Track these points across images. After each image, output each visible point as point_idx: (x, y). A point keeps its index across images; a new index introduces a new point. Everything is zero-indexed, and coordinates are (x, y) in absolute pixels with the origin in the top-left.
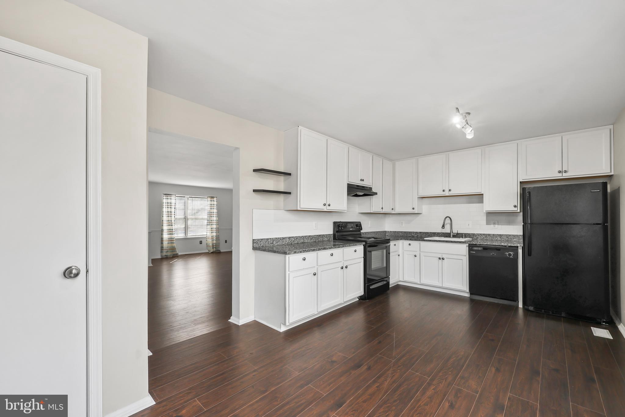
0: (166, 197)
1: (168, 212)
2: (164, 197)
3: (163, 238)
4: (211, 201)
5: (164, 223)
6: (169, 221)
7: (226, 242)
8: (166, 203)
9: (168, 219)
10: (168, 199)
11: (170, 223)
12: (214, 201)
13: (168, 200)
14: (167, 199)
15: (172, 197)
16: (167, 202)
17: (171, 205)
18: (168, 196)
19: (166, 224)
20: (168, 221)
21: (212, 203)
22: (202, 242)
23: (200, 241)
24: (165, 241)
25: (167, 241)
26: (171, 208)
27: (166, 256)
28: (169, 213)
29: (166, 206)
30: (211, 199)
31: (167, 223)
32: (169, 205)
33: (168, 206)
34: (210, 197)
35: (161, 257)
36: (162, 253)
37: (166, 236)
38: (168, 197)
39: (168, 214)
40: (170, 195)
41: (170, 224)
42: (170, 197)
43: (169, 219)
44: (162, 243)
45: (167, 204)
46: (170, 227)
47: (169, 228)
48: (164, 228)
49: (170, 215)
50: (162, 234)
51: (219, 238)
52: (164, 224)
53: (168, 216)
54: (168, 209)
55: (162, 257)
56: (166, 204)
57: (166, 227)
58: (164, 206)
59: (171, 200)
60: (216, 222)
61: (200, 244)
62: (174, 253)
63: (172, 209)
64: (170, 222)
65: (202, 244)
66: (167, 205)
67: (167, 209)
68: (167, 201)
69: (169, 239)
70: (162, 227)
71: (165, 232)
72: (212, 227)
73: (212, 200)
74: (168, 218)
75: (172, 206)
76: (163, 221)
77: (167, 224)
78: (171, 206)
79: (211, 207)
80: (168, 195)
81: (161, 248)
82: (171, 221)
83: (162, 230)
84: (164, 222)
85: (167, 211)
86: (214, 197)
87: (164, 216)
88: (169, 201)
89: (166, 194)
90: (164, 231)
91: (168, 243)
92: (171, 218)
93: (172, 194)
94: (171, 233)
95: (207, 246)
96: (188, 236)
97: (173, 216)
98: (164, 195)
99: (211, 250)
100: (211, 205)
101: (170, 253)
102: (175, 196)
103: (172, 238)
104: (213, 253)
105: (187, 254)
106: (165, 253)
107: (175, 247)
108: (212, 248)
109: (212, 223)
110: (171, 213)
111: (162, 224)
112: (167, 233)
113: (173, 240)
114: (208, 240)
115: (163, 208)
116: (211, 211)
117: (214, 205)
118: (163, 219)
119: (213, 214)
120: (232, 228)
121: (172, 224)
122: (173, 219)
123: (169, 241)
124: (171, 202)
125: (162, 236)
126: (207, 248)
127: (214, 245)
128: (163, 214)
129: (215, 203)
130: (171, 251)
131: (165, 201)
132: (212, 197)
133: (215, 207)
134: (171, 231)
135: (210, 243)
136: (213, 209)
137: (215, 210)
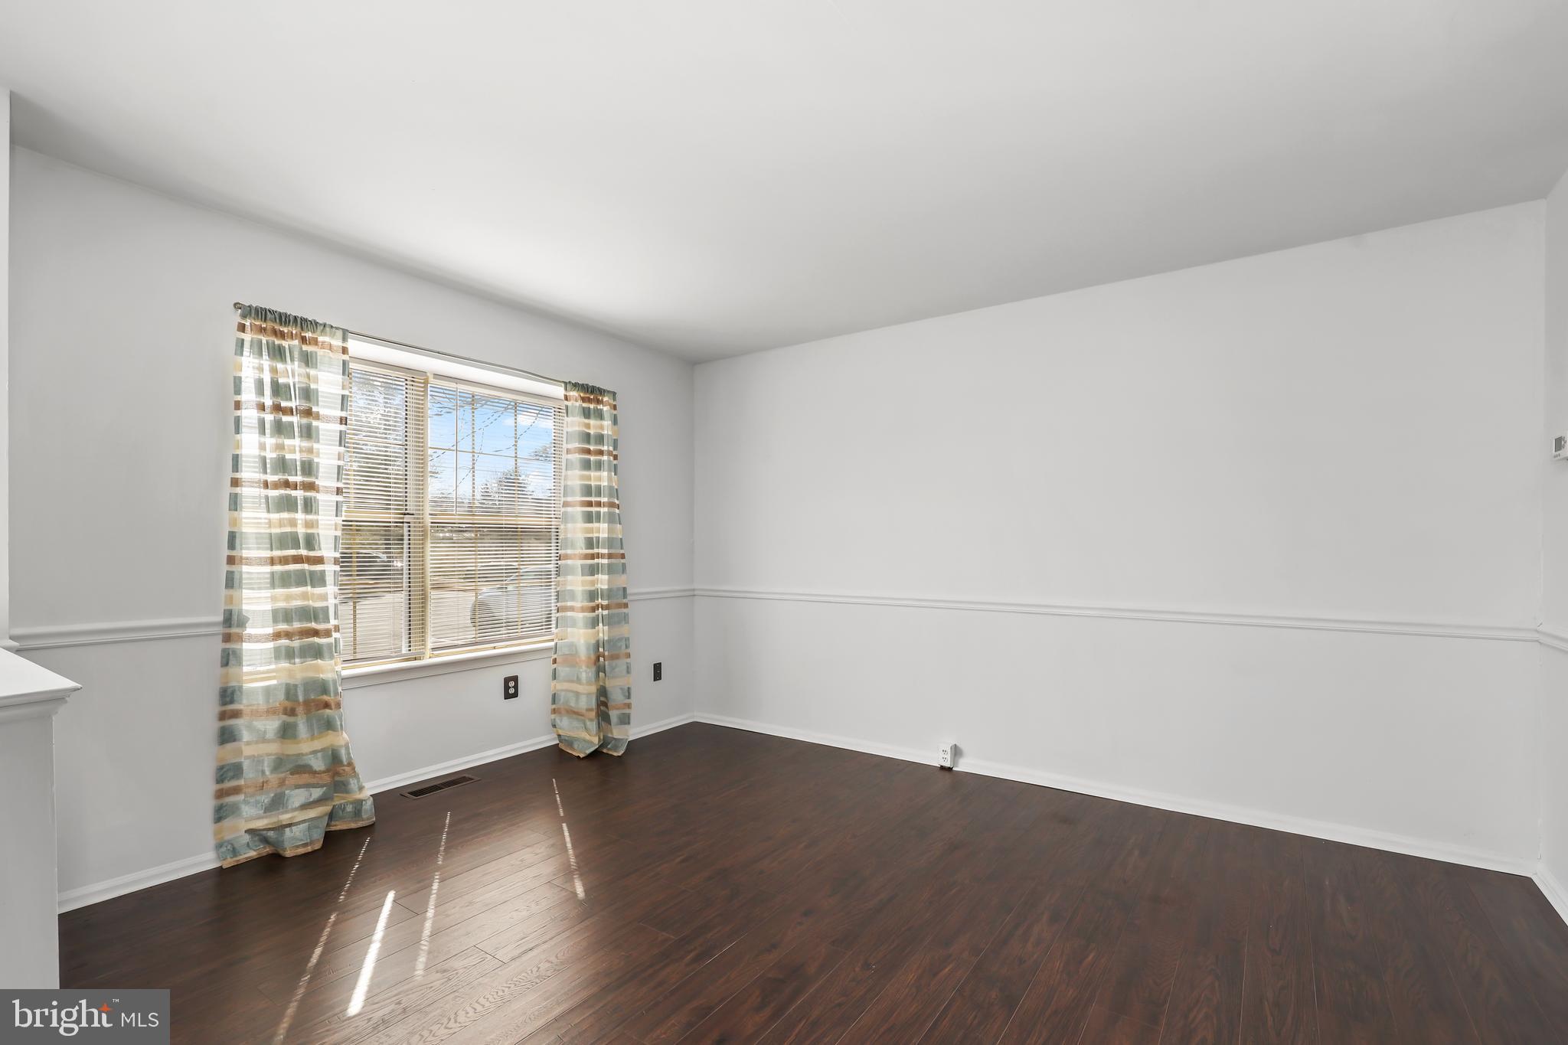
0: (263, 340)
1: (282, 466)
2: (247, 338)
4: (586, 413)
5: (249, 561)
6: (289, 540)
7: (657, 672)
8: (260, 385)
9: (281, 524)
10: (283, 360)
11: (298, 559)
12: (600, 415)
13: (280, 366)
14: (278, 353)
15: (315, 342)
16: (275, 384)
17: (307, 413)
18: (282, 335)
19: (268, 569)
20: (282, 547)
21: (594, 426)
22: (516, 687)
23: (506, 680)
24: (255, 714)
25: (271, 712)
26: (308, 433)
27: (263, 840)
28: (292, 479)
29: (269, 418)
30: (583, 400)
31: (272, 561)
32: (289, 411)
33: (286, 419)
34: (576, 386)
35: (219, 858)
36: (226, 823)
37: (262, 671)
38: (285, 344)
39: (287, 484)
40: (303, 323)
41: (306, 566)
42: (296, 344)
43: (292, 523)
44: (226, 736)
45: (275, 393)
46: (305, 596)
47: (288, 598)
48: (245, 607)
49: (299, 494)
50: (229, 658)
51: (628, 656)
52: (246, 569)
53: (285, 504)
54: (288, 442)
55: (227, 864)
56: (260, 393)
57: (267, 593)
58: (250, 414)
59: (312, 372)
60: (610, 556)
61: (508, 696)
62: (340, 801)
63: (316, 446)
64: (303, 552)
65: (515, 695)
66: (277, 408)
67: (270, 441)
68: (274, 370)
69: (290, 691)
70: (230, 599)
71: (258, 639)
72: (591, 583)
73: (592, 406)
74: (285, 515)
75: (317, 417)
76: (232, 545)
77: (278, 568)
78: (315, 423)
79: (588, 452)
80: (284, 319)
81: (220, 780)
82: (310, 542)
83: (231, 624)
84: (245, 553)
85: (271, 455)
86: (602, 392)
87: (246, 503)
88: (292, 373)
89: (262, 313)
90: (242, 623)
91: (287, 732)
92: (310, 517)
93: (316, 323)
94: (311, 639)
95: (554, 711)
96: (428, 652)
97: (325, 500)
98: (244, 316)
99: (588, 737)
100: (587, 438)
101: (304, 807)
102: (344, 339)
103: (323, 687)
104: (596, 755)
105: (421, 791)
106: (259, 818)
107: (343, 752)
108: (593, 726)
109: (592, 557)
110: (307, 479)
111: (225, 568)
112: (271, 645)
113: (325, 698)
114: (563, 671)
115: (238, 431)
116: (589, 478)
117: (600, 439)
118: (234, 522)
119: (598, 499)
120: (694, 590)
121: (318, 568)
122: (327, 526)
123: (291, 712)
124: (313, 386)
125: (232, 670)
126: (554, 726)
127: (602, 699)
128: (235, 483)
129: (606, 427)
130: (317, 793)
131: (252, 368)
132: (591, 393)
133: (605, 458)
134: (314, 625)
135: (580, 688)
136: (599, 466)
137: (605, 474)
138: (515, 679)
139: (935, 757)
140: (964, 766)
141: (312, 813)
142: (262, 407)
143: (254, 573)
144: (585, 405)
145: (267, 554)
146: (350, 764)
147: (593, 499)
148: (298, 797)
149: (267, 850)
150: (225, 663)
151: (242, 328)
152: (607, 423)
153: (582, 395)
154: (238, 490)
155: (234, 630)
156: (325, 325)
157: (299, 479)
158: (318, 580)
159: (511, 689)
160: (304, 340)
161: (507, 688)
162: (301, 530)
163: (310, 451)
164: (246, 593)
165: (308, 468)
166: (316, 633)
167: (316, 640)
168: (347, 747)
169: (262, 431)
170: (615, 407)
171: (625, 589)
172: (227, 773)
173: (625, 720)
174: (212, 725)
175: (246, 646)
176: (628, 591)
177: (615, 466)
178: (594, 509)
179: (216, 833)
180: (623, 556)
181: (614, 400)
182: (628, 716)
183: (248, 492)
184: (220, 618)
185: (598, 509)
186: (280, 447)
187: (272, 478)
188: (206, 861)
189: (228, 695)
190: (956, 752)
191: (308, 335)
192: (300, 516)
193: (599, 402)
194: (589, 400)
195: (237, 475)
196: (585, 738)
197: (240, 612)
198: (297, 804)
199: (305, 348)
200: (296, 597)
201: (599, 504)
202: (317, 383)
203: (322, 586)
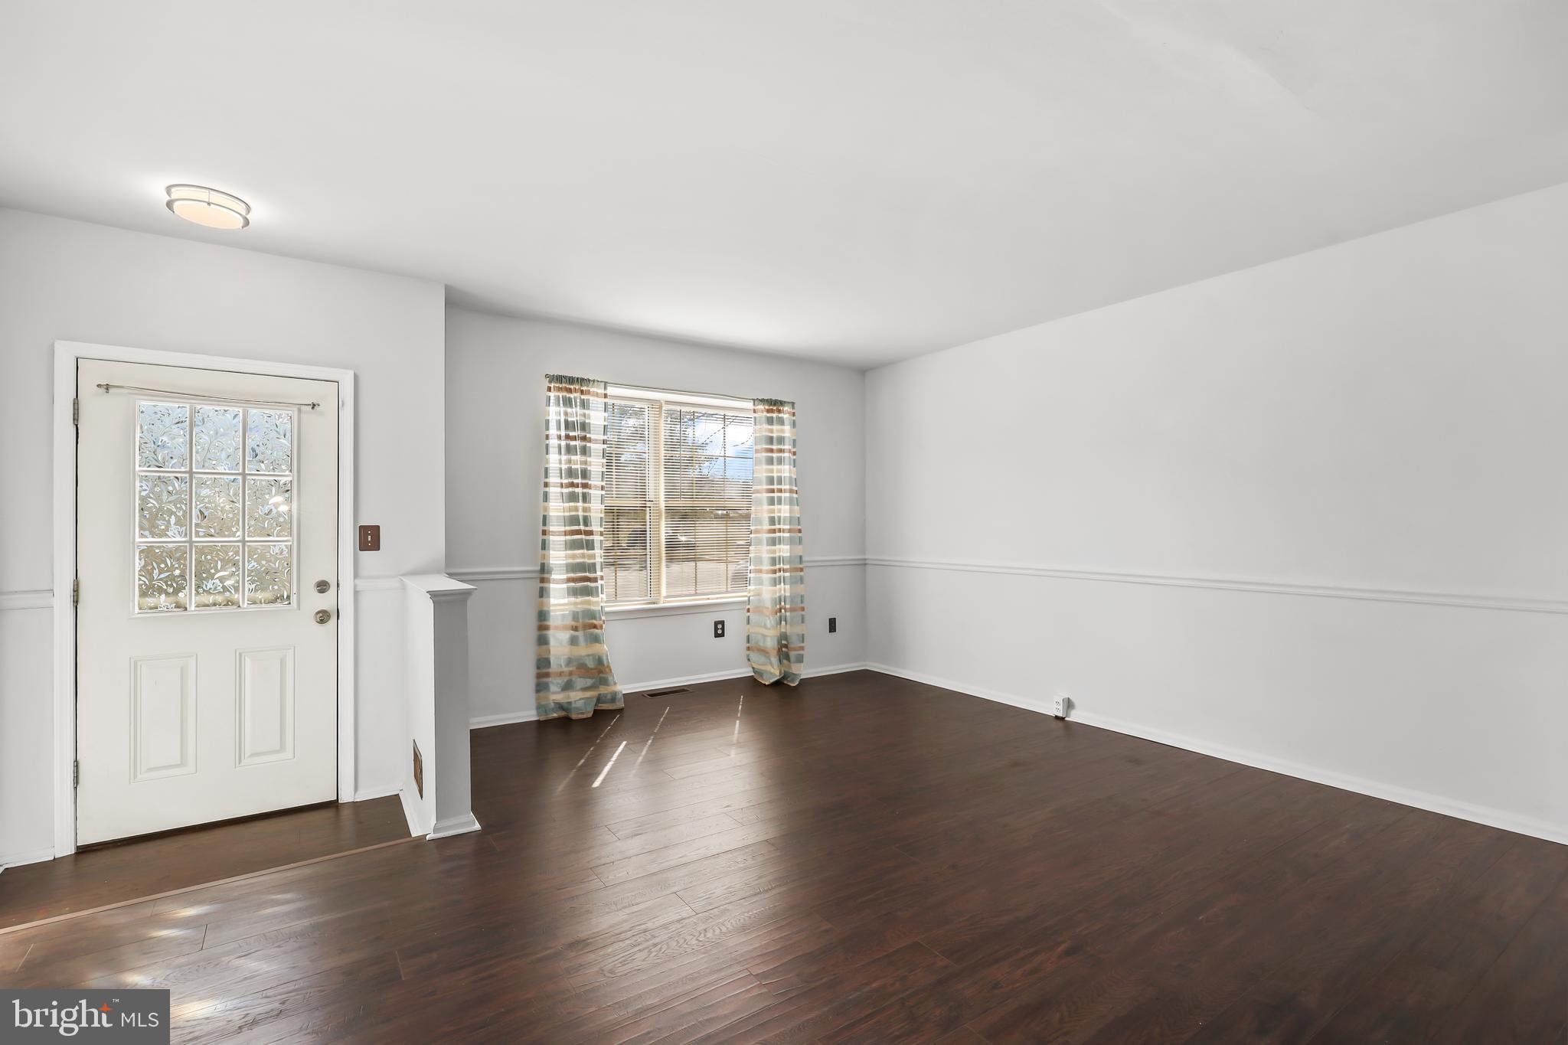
0: (561, 395)
1: (571, 473)
2: (552, 394)
3: (549, 612)
4: (770, 421)
5: (554, 533)
6: (575, 520)
7: (832, 625)
8: (559, 422)
9: (570, 510)
10: (571, 406)
11: (579, 532)
12: (781, 422)
13: (569, 410)
14: (568, 402)
15: (588, 392)
16: (566, 422)
17: (584, 438)
18: (570, 391)
19: (563, 538)
20: (571, 524)
21: (776, 430)
22: (723, 629)
23: (716, 623)
24: (557, 628)
25: (565, 628)
26: (585, 451)
27: (560, 706)
28: (575, 481)
29: (563, 443)
30: (768, 411)
31: (566, 533)
32: (574, 438)
33: (573, 443)
34: (762, 401)
35: (539, 714)
36: (542, 694)
37: (560, 602)
38: (572, 396)
39: (572, 485)
40: (582, 381)
41: (583, 537)
42: (577, 395)
43: (576, 509)
44: (542, 641)
45: (567, 427)
46: (583, 557)
47: (574, 556)
48: (551, 562)
49: (579, 490)
50: (543, 593)
51: (803, 609)
52: (552, 538)
53: (573, 497)
54: (573, 458)
55: (543, 718)
56: (559, 428)
57: (563, 553)
58: (553, 442)
59: (587, 412)
60: (790, 531)
61: (717, 635)
62: (603, 690)
63: (589, 459)
64: (582, 527)
65: (722, 635)
66: (568, 437)
67: (564, 458)
68: (566, 414)
69: (575, 616)
70: (544, 557)
71: (558, 581)
72: (774, 552)
73: (774, 415)
74: (572, 504)
75: (590, 440)
76: (544, 524)
77: (569, 538)
78: (588, 445)
79: (771, 451)
80: (571, 380)
81: (538, 668)
82: (586, 521)
83: (543, 572)
84: (552, 529)
85: (564, 467)
86: (782, 403)
87: (551, 497)
88: (575, 414)
89: (559, 379)
90: (550, 572)
91: (573, 641)
92: (586, 505)
93: (589, 380)
94: (586, 583)
95: (748, 649)
96: (662, 599)
97: (595, 493)
98: (550, 382)
99: (772, 670)
100: (771, 440)
101: (584, 689)
102: (605, 388)
103: (592, 615)
104: (778, 684)
105: (654, 694)
106: (558, 693)
107: (605, 658)
108: (775, 660)
109: (774, 531)
110: (584, 481)
111: (541, 537)
112: (565, 586)
113: (595, 622)
114: (753, 617)
115: (547, 453)
116: (772, 471)
117: (781, 440)
118: (546, 509)
119: (779, 487)
120: (865, 559)
121: (591, 537)
122: (596, 510)
123: (575, 629)
124: (587, 421)
125: (545, 600)
126: (749, 660)
127: (783, 642)
128: (546, 485)
129: (787, 431)
130: (589, 682)
131: (555, 413)
132: (775, 404)
133: (787, 455)
134: (587, 574)
135: (765, 632)
136: (780, 461)
137: (787, 467)
138: (722, 623)
139: (1051, 708)
140: (1074, 717)
141: (588, 694)
142: (559, 437)
143: (556, 540)
144: (769, 415)
145: (563, 529)
146: (608, 666)
147: (775, 487)
148: (580, 682)
149: (562, 714)
150: (541, 596)
151: (549, 389)
152: (787, 428)
153: (767, 407)
154: (547, 489)
155: (546, 576)
156: (594, 381)
157: (579, 481)
158: (590, 545)
159: (719, 630)
160: (582, 392)
161: (716, 629)
162: (581, 514)
163: (585, 463)
164: (551, 552)
165: (585, 474)
166: (588, 579)
167: (589, 583)
168: (607, 656)
169: (560, 453)
170: (794, 414)
171: (801, 557)
172: (543, 664)
173: (800, 659)
174: (532, 633)
175: (552, 585)
176: (804, 559)
177: (794, 460)
178: (776, 495)
179: (538, 699)
180: (800, 531)
181: (793, 408)
182: (802, 656)
183: (554, 491)
184: (538, 568)
185: (779, 494)
186: (569, 461)
187: (565, 481)
188: (531, 714)
189: (542, 616)
190: (1069, 704)
191: (584, 388)
192: (580, 504)
193: (779, 411)
194: (772, 411)
195: (547, 480)
196: (772, 672)
197: (548, 566)
198: (579, 687)
199: (583, 397)
200: (580, 556)
201: (780, 491)
202: (589, 418)
203: (593, 549)
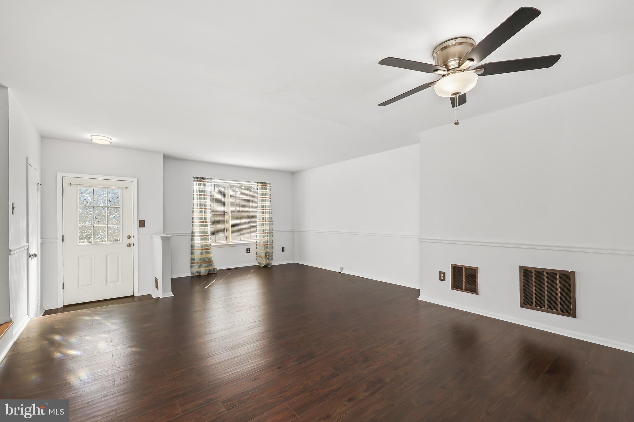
0: (197, 182)
1: (201, 205)
2: (195, 182)
3: (194, 245)
4: (262, 189)
6: (202, 219)
7: (283, 249)
8: (197, 190)
9: (200, 215)
10: (201, 186)
11: (203, 222)
12: (266, 189)
13: (200, 187)
14: (200, 185)
15: (206, 182)
16: (199, 190)
17: (205, 195)
18: (200, 181)
19: (199, 224)
21: (264, 191)
22: (249, 251)
23: (247, 249)
24: (197, 250)
25: (199, 250)
26: (205, 199)
27: (198, 272)
28: (202, 207)
29: (198, 196)
30: (262, 186)
31: (199, 222)
32: (202, 195)
33: (201, 196)
34: (260, 183)
35: (192, 275)
36: (192, 269)
37: (198, 242)
38: (201, 183)
39: (201, 208)
40: (204, 178)
41: (204, 223)
42: (203, 182)
43: (202, 215)
44: (192, 253)
45: (199, 192)
46: (204, 229)
47: (202, 229)
48: (195, 230)
49: (203, 210)
50: (192, 239)
51: (273, 244)
52: (195, 224)
53: (201, 212)
54: (201, 200)
56: (197, 192)
57: (199, 228)
58: (195, 196)
59: (205, 187)
60: (269, 221)
61: (247, 253)
62: (211, 268)
64: (204, 221)
65: (249, 253)
66: (200, 195)
67: (199, 200)
68: (199, 188)
69: (202, 246)
70: (192, 229)
71: (197, 236)
72: (264, 228)
73: (264, 187)
75: (206, 195)
76: (193, 220)
78: (206, 197)
79: (263, 198)
80: (201, 178)
81: (191, 261)
82: (205, 218)
83: (193, 233)
84: (195, 221)
85: (199, 203)
86: (266, 183)
87: (195, 212)
88: (202, 188)
89: (197, 178)
91: (202, 253)
92: (205, 214)
93: (206, 178)
94: (205, 237)
95: (256, 256)
96: (230, 242)
97: (208, 211)
98: (194, 179)
99: (264, 263)
100: (263, 194)
101: (205, 267)
102: (211, 180)
103: (207, 246)
104: (265, 267)
105: (227, 270)
106: (197, 268)
107: (211, 258)
108: (264, 259)
109: (264, 221)
110: (205, 207)
111: (192, 223)
112: (199, 237)
113: (208, 248)
114: (257, 246)
115: (193, 199)
116: (263, 204)
117: (266, 194)
118: (193, 215)
119: (266, 208)
120: (294, 230)
121: (207, 223)
122: (209, 215)
123: (202, 250)
124: (205, 190)
125: (193, 241)
126: (257, 260)
127: (267, 254)
128: (193, 208)
129: (268, 192)
130: (206, 265)
131: (196, 188)
132: (264, 184)
133: (268, 199)
134: (206, 234)
135: (261, 251)
136: (266, 201)
137: (268, 202)
138: (249, 249)
141: (206, 269)
142: (197, 195)
143: (197, 224)
144: (262, 187)
145: (198, 221)
146: (212, 261)
147: (264, 208)
148: (204, 265)
149: (198, 274)
150: (192, 240)
151: (194, 181)
152: (268, 191)
153: (261, 185)
154: (193, 210)
155: (193, 235)
156: (207, 178)
157: (203, 207)
158: (206, 226)
159: (248, 251)
160: (204, 182)
161: (247, 251)
162: (204, 217)
163: (205, 202)
164: (195, 228)
165: (205, 205)
168: (212, 258)
169: (197, 199)
170: (270, 187)
171: (272, 229)
172: (192, 260)
173: (272, 259)
174: (190, 251)
175: (195, 237)
176: (273, 230)
177: (270, 200)
178: (264, 211)
179: (191, 270)
180: (272, 221)
181: (270, 185)
182: (272, 258)
183: (195, 210)
184: (191, 232)
185: (266, 210)
186: (200, 202)
187: (199, 207)
188: (189, 275)
189: (192, 246)
191: (204, 180)
192: (203, 214)
193: (265, 186)
194: (263, 186)
195: (193, 207)
197: (194, 231)
198: (203, 267)
199: (204, 183)
200: (203, 229)
201: (266, 209)
202: (206, 189)
203: (207, 227)
